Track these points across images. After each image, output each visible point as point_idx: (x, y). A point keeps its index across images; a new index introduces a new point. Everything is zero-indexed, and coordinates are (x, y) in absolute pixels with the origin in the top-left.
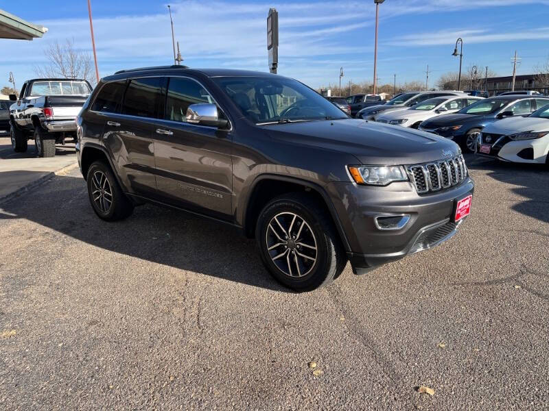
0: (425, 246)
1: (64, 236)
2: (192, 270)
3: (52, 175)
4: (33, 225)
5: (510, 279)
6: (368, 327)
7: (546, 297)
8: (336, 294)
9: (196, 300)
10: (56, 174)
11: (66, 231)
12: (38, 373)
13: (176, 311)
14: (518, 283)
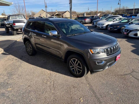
0: (108, 67)
1: (21, 60)
2: (52, 71)
3: (16, 41)
4: (13, 57)
5: (129, 74)
6: (94, 88)
7: (138, 79)
8: (86, 78)
9: (53, 80)
10: (17, 41)
11: (21, 59)
12: (17, 100)
13: (48, 83)
14: (131, 75)
